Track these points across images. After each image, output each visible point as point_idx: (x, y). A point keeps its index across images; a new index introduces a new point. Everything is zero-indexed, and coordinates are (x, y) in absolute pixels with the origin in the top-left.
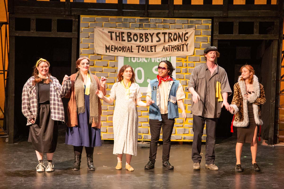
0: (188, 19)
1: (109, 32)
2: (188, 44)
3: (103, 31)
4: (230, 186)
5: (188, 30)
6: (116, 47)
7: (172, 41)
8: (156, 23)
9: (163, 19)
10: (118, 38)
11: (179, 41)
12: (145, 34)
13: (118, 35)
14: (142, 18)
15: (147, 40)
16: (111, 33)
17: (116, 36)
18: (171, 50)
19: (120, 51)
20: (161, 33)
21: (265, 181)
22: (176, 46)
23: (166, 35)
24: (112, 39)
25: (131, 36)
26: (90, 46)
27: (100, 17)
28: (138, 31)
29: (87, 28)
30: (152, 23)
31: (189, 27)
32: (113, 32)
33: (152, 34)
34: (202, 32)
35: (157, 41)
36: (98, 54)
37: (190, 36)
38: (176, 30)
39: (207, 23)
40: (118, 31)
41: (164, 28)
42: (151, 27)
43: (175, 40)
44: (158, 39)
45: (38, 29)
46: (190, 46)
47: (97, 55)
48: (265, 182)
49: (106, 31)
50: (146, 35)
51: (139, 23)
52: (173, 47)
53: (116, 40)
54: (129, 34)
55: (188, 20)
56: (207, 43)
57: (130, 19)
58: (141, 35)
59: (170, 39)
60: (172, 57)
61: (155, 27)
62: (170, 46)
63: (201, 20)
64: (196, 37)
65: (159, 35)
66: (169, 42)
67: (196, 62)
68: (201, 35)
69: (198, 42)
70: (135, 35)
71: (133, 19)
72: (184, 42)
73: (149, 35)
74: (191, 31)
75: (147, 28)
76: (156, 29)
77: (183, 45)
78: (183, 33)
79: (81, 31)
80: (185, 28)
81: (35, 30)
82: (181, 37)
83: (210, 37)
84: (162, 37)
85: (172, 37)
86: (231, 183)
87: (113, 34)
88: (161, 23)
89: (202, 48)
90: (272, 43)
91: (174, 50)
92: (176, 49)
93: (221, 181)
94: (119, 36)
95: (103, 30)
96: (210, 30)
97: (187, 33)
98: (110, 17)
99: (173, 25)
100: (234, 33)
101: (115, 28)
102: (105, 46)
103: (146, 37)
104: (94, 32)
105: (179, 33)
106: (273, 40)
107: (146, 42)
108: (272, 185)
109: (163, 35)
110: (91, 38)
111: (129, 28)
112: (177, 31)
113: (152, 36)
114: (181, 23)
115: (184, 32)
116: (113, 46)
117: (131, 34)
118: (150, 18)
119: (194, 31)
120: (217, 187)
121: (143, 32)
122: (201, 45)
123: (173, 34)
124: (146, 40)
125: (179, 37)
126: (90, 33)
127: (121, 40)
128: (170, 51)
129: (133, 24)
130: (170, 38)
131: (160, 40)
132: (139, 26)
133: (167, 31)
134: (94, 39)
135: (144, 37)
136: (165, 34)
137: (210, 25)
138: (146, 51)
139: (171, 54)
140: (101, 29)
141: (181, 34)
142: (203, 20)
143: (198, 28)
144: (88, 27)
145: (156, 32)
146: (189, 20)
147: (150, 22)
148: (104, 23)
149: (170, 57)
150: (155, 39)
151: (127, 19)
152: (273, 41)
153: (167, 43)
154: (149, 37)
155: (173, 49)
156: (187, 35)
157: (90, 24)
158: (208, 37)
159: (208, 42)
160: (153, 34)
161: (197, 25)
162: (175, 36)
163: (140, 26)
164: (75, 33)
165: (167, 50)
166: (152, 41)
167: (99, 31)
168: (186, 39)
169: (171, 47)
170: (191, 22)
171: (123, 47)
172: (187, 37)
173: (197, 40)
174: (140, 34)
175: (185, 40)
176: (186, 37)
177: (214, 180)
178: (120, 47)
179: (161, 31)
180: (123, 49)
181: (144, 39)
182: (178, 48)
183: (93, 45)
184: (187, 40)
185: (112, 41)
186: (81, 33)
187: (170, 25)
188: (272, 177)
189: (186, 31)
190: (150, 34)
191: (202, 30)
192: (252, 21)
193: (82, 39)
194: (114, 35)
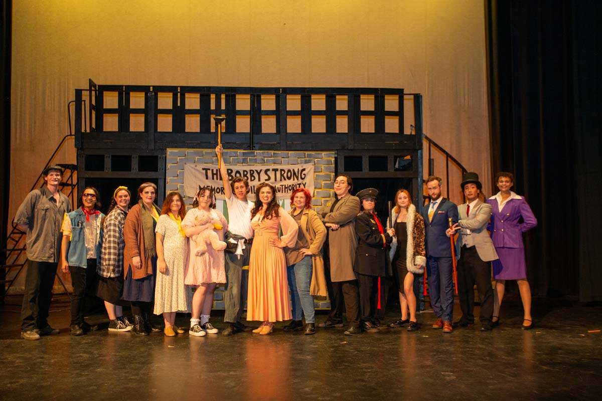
0: (305, 152)
1: (203, 169)
2: (305, 183)
3: (196, 168)
4: (368, 378)
5: (305, 166)
6: (213, 188)
7: (285, 180)
8: (264, 157)
9: (273, 152)
10: (215, 176)
11: (294, 180)
12: (250, 171)
13: (215, 172)
14: (246, 151)
15: (253, 178)
16: (206, 170)
17: (213, 174)
18: (284, 191)
19: (218, 193)
20: (271, 170)
21: (428, 366)
22: (290, 186)
23: (277, 172)
24: (207, 178)
25: (232, 174)
26: (179, 187)
27: (191, 150)
28: (241, 168)
29: (176, 165)
30: (259, 158)
31: (306, 162)
32: (209, 169)
33: (259, 171)
34: (323, 168)
35: (266, 180)
36: (189, 197)
37: (308, 173)
38: (291, 165)
39: (329, 157)
40: (215, 168)
41: (274, 163)
42: (258, 162)
43: (289, 178)
44: (267, 178)
45: (114, 168)
46: (309, 186)
47: (187, 198)
48: (428, 369)
49: (200, 167)
50: (252, 172)
51: (242, 158)
52: (286, 186)
53: (213, 179)
54: (230, 171)
55: (305, 154)
56: (330, 182)
57: (230, 153)
58: (245, 173)
59: (282, 178)
60: (285, 200)
61: (263, 162)
62: (282, 186)
63: (322, 154)
64: (316, 175)
65: (268, 173)
66: (281, 180)
67: (316, 207)
68: (322, 171)
69: (319, 181)
70: (238, 172)
71: (235, 152)
72: (300, 181)
73: (255, 172)
74: (309, 167)
75: (252, 164)
76: (265, 165)
77: (300, 184)
78: (298, 169)
79: (167, 169)
80: (301, 163)
81: (110, 170)
82: (297, 175)
83: (334, 174)
84: (271, 174)
85: (285, 175)
86: (369, 372)
87: (208, 171)
88: (271, 157)
89: (324, 188)
90: (411, 183)
91: (289, 191)
92: (290, 190)
93: (351, 369)
94: (216, 174)
95: (196, 166)
96: (334, 166)
97: (304, 170)
98: (205, 151)
99: (286, 159)
100: (363, 170)
101: (211, 164)
102: (198, 187)
103: (252, 175)
104: (183, 169)
105: (293, 170)
106: (412, 178)
107: (251, 180)
108: (442, 373)
109: (274, 172)
110: (180, 177)
111: (230, 163)
112: (291, 167)
113: (259, 174)
114: (295, 157)
115: (301, 169)
116: (209, 187)
117: (232, 171)
118: (256, 152)
119: (313, 167)
120: (345, 383)
121: (248, 168)
122: (323, 184)
123: (286, 171)
124: (251, 178)
125: (293, 174)
126: (178, 171)
127: (219, 179)
128: (282, 192)
129: (234, 159)
130: (282, 175)
131: (269, 178)
132: (242, 161)
133: (279, 167)
134: (183, 179)
135: (249, 175)
136: (275, 170)
137: (333, 160)
138: (252, 193)
139: (283, 196)
140: (193, 165)
141: (296, 171)
142: (324, 153)
143: (317, 164)
144: (177, 163)
145: (264, 168)
146: (307, 153)
147: (256, 156)
148: (198, 158)
149: (284, 200)
150: (264, 177)
151: (227, 152)
152: (412, 180)
153: (279, 182)
154: (256, 175)
155: (286, 189)
156: (304, 172)
157: (180, 159)
158: (330, 175)
159: (332, 181)
160: (261, 170)
161: (316, 159)
162: (289, 174)
163: (244, 161)
164: (161, 171)
165: (279, 191)
166: (259, 180)
167: (190, 168)
168: (303, 176)
169: (284, 187)
170: (309, 156)
171: (221, 188)
172: (304, 174)
173: (317, 178)
174: (244, 171)
175: (302, 179)
176: (302, 175)
177: (339, 366)
178: (218, 188)
179: (271, 167)
180: (222, 191)
181: (249, 178)
182: (293, 188)
183: (183, 186)
184: (304, 178)
185: (207, 180)
186: (167, 171)
187: (283, 159)
188: (436, 359)
189: (302, 167)
190: (257, 171)
191: (323, 166)
192: (386, 155)
193: (168, 179)
194: (210, 173)
